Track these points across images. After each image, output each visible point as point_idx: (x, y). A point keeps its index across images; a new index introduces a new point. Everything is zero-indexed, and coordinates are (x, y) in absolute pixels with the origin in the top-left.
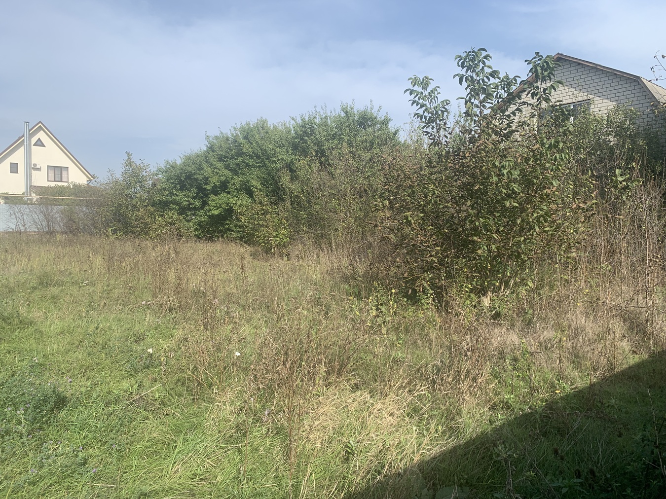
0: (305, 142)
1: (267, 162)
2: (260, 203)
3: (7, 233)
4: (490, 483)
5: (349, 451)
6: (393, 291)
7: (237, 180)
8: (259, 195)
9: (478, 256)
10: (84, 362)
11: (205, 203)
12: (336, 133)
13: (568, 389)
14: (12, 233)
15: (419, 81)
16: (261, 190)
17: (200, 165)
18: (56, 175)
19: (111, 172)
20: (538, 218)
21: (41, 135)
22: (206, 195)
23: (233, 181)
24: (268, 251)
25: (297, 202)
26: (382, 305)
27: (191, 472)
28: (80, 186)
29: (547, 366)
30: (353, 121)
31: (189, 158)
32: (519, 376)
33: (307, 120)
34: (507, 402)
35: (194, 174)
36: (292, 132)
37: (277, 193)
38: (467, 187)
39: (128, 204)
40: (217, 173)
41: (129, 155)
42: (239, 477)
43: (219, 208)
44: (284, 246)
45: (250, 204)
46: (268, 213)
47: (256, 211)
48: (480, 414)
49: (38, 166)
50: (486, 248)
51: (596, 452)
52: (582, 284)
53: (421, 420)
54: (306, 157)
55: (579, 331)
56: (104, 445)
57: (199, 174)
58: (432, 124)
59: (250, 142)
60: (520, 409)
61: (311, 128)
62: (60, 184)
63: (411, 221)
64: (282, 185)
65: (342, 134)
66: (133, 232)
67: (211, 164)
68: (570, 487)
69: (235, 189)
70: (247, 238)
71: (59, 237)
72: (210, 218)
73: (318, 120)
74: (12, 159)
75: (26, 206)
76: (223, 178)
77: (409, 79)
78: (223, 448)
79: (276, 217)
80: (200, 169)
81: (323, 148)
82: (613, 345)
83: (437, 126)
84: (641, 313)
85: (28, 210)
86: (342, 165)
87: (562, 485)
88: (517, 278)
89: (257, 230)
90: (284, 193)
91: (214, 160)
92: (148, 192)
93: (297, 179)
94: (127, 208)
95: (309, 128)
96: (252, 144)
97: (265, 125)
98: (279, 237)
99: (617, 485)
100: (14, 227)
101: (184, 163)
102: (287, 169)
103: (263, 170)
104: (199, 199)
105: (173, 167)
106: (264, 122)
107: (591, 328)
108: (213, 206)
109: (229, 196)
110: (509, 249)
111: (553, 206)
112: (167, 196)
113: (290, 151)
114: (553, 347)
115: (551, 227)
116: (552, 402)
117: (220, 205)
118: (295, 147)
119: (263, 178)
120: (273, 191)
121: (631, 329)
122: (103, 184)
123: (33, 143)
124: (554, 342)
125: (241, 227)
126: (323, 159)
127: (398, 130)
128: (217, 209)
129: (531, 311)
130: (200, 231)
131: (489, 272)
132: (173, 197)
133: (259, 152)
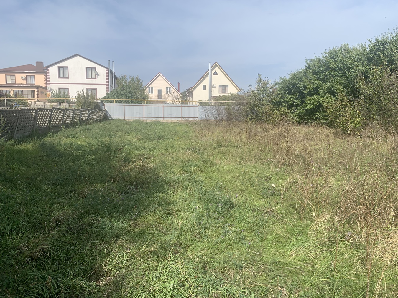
0: (378, 55)
1: (347, 72)
2: (342, 100)
3: (202, 120)
8: (341, 95)
10: (240, 188)
11: (303, 102)
14: (204, 120)
16: (342, 92)
17: (301, 79)
18: (223, 90)
19: (250, 86)
21: (217, 69)
22: (304, 97)
23: (322, 87)
25: (369, 99)
27: (300, 257)
28: (234, 95)
31: (294, 74)
33: (380, 39)
35: (297, 84)
36: (368, 50)
37: (354, 93)
39: (258, 104)
40: (312, 83)
41: (259, 76)
42: (331, 268)
43: (312, 104)
44: (358, 129)
45: (334, 101)
46: (347, 106)
47: (338, 106)
49: (215, 86)
54: (378, 66)
56: (253, 232)
57: (300, 84)
61: (384, 45)
62: (225, 94)
64: (358, 87)
66: (261, 120)
67: (308, 77)
69: (324, 92)
70: (330, 124)
71: (224, 123)
72: (306, 111)
73: (389, 39)
74: (203, 83)
75: (209, 106)
76: (316, 86)
78: (320, 249)
79: (352, 109)
81: (392, 58)
85: (210, 109)
89: (338, 118)
90: (359, 93)
91: (310, 75)
92: (270, 96)
93: (370, 83)
94: (258, 106)
95: (382, 45)
96: (336, 61)
97: (347, 48)
98: (354, 123)
100: (204, 117)
101: (291, 78)
102: (363, 76)
103: (344, 78)
104: (299, 100)
105: (284, 81)
106: (346, 46)
108: (308, 103)
109: (319, 96)
112: (281, 98)
113: (365, 63)
117: (313, 102)
118: (370, 60)
119: (344, 83)
120: (351, 91)
122: (246, 93)
123: (213, 74)
125: (326, 116)
128: (311, 105)
130: (300, 119)
132: (284, 99)
133: (342, 66)
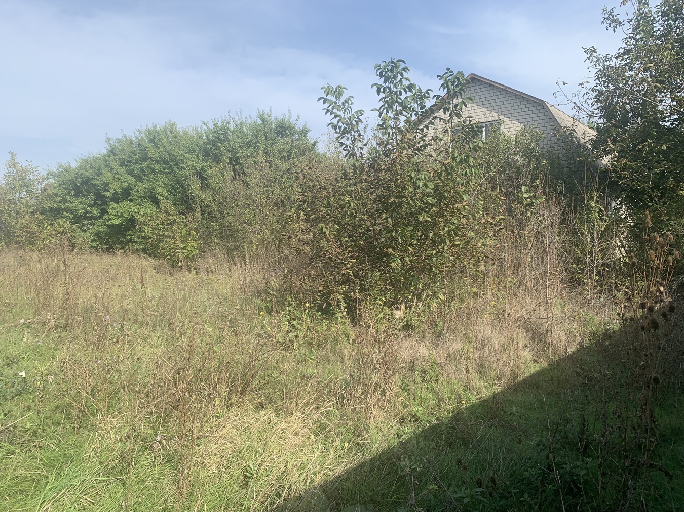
0: (218, 148)
1: (175, 168)
2: (167, 212)
4: (396, 498)
5: (249, 475)
6: (307, 305)
7: (141, 187)
8: (165, 204)
9: (392, 269)
11: (104, 212)
12: (251, 141)
13: (474, 399)
15: (332, 91)
16: (167, 198)
17: (98, 170)
20: (449, 231)
22: (105, 203)
23: (137, 188)
24: (174, 264)
25: (208, 212)
26: (294, 319)
29: (455, 377)
30: (270, 130)
31: (87, 161)
32: (428, 388)
33: (220, 125)
34: (415, 415)
35: (92, 180)
36: (204, 137)
37: (186, 202)
38: (382, 199)
39: (11, 211)
40: (119, 179)
41: (13, 155)
43: (120, 217)
44: (193, 259)
46: (175, 222)
47: (161, 221)
48: (388, 428)
50: (399, 261)
51: (497, 460)
52: (490, 297)
53: (327, 438)
54: (219, 164)
55: (486, 342)
57: (98, 180)
58: (346, 134)
59: (156, 147)
60: (427, 421)
61: (225, 134)
63: (325, 233)
64: (191, 193)
65: (258, 142)
66: (16, 242)
67: (112, 169)
68: (472, 497)
69: (139, 197)
70: (151, 251)
72: (109, 228)
73: (232, 126)
76: (125, 185)
77: (322, 88)
78: (104, 481)
79: (184, 227)
80: (99, 173)
81: (237, 155)
82: (516, 355)
83: (351, 137)
84: (542, 324)
86: (257, 174)
87: (464, 495)
88: (429, 291)
89: (162, 242)
90: (193, 202)
91: (113, 164)
92: (37, 198)
93: (208, 187)
94: (9, 214)
95: (222, 134)
96: (159, 148)
97: (174, 128)
98: (187, 250)
99: (515, 491)
101: (80, 167)
102: (197, 176)
103: (171, 177)
104: (97, 207)
105: (66, 170)
106: (174, 124)
107: (497, 339)
108: (113, 215)
109: (132, 204)
110: (421, 262)
111: (464, 221)
112: (60, 202)
113: (201, 158)
114: (461, 358)
115: (461, 241)
116: (458, 413)
117: (122, 213)
118: (207, 154)
119: (171, 185)
120: (182, 200)
121: (533, 339)
124: (462, 353)
125: (144, 238)
126: (237, 167)
127: (317, 142)
128: (118, 218)
129: (441, 323)
130: (98, 243)
131: (403, 285)
132: (66, 204)
133: (167, 158)
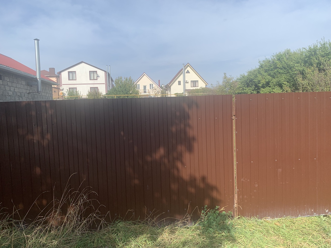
1: (290, 71)
2: (287, 91)
18: (194, 84)
19: (218, 82)
21: (189, 69)
22: (259, 89)
23: (272, 81)
31: (251, 72)
33: (312, 48)
35: (253, 80)
37: (295, 86)
40: (264, 78)
49: (188, 82)
57: (256, 79)
59: (281, 62)
62: (195, 88)
64: (298, 82)
69: (273, 85)
73: (319, 46)
76: (267, 80)
80: (256, 76)
90: (299, 86)
91: (263, 72)
93: (306, 79)
101: (248, 75)
102: (301, 75)
103: (288, 74)
104: (255, 91)
105: (243, 77)
106: (289, 50)
113: (302, 64)
118: (305, 62)
119: (288, 78)
122: (215, 87)
123: (186, 72)
126: (321, 67)
132: (244, 90)
133: (286, 66)
